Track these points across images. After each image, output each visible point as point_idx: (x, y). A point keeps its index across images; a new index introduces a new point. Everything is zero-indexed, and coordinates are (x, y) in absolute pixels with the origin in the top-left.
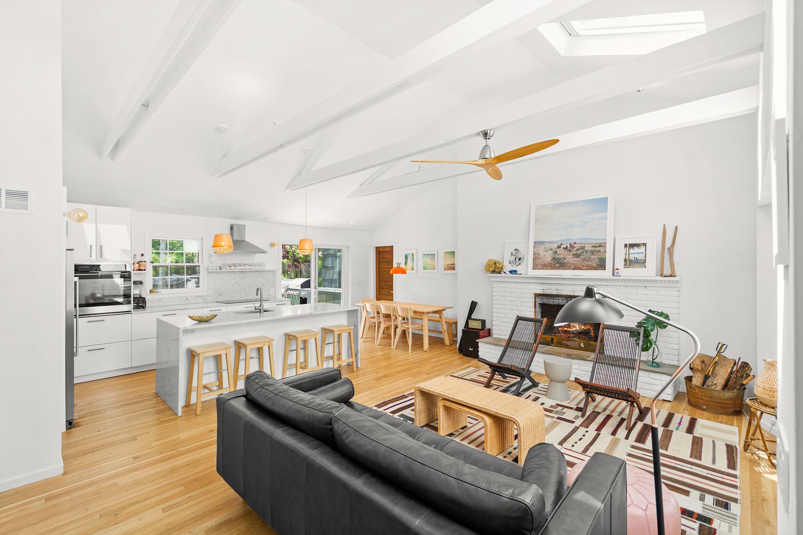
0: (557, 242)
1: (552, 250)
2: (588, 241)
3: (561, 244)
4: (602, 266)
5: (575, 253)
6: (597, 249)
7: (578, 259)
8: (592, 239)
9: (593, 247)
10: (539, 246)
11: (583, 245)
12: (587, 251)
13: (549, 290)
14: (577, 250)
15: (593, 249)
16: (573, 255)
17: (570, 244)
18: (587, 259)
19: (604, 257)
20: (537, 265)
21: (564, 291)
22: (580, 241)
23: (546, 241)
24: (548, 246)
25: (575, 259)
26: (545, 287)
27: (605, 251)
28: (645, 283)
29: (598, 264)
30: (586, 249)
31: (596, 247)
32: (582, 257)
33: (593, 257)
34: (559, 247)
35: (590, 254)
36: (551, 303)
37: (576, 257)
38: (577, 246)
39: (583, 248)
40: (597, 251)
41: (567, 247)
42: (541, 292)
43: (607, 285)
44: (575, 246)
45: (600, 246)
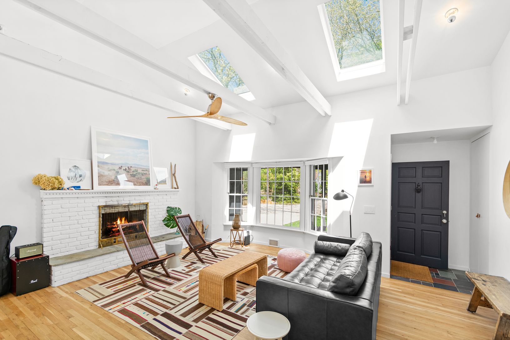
0: (118, 165)
1: (115, 170)
2: (139, 166)
3: (122, 167)
4: (148, 183)
5: (132, 173)
6: (145, 172)
7: (134, 178)
8: (141, 165)
9: (143, 170)
10: (103, 166)
11: (137, 169)
12: (139, 173)
13: (111, 202)
14: (133, 172)
15: (142, 172)
16: (131, 175)
17: (128, 167)
18: (140, 178)
19: (149, 178)
20: (102, 182)
21: (123, 201)
22: (134, 166)
23: (109, 162)
24: (111, 167)
25: (132, 178)
26: (108, 199)
27: (149, 174)
28: (165, 192)
29: (146, 182)
30: (139, 171)
31: (144, 171)
32: (136, 177)
33: (143, 177)
34: (120, 168)
35: (141, 175)
36: (113, 212)
37: (133, 177)
38: (133, 169)
39: (137, 171)
40: (145, 174)
41: (126, 169)
42: (104, 204)
43: (149, 195)
44: (132, 169)
45: (146, 170)
